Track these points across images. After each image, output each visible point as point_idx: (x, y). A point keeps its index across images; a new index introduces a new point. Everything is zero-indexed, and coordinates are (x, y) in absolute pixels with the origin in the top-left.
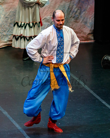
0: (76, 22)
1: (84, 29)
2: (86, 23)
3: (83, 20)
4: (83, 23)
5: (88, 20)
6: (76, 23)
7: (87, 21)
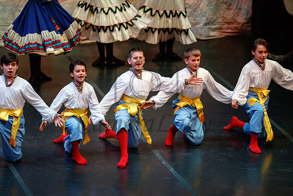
0: (228, 9)
1: (238, 17)
2: (240, 9)
3: (237, 7)
4: (237, 11)
5: (243, 5)
6: (228, 11)
7: (241, 7)
